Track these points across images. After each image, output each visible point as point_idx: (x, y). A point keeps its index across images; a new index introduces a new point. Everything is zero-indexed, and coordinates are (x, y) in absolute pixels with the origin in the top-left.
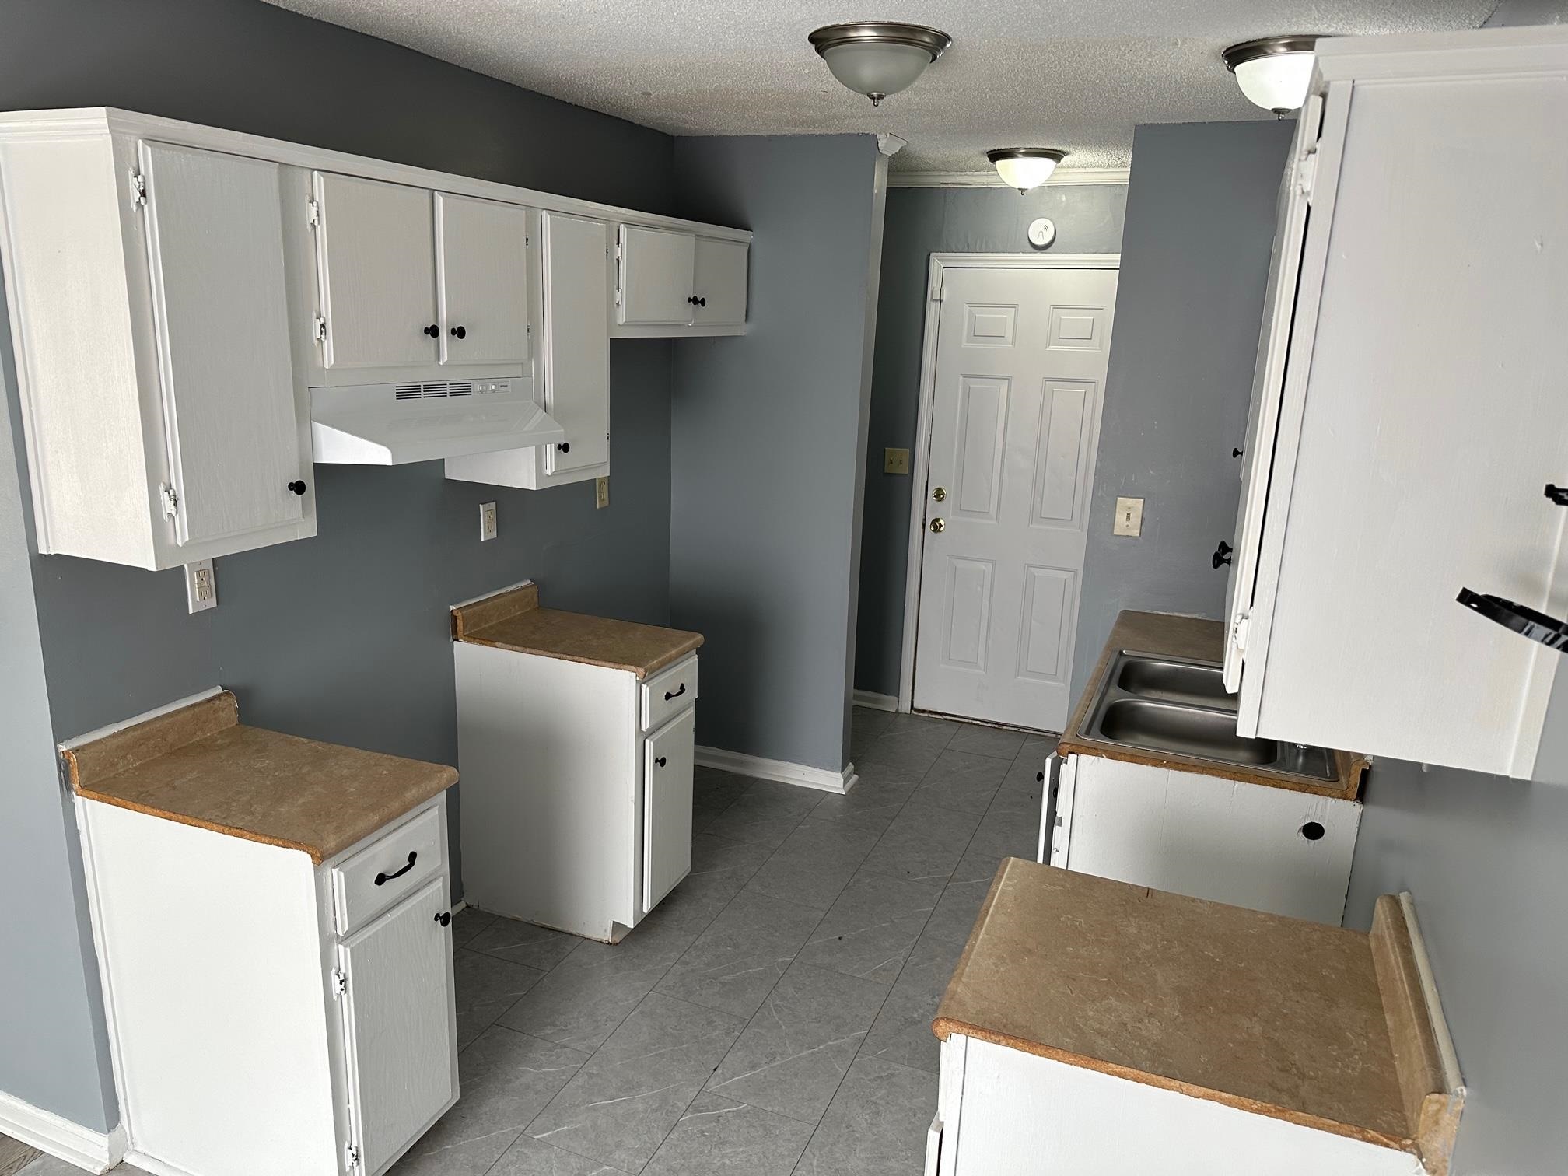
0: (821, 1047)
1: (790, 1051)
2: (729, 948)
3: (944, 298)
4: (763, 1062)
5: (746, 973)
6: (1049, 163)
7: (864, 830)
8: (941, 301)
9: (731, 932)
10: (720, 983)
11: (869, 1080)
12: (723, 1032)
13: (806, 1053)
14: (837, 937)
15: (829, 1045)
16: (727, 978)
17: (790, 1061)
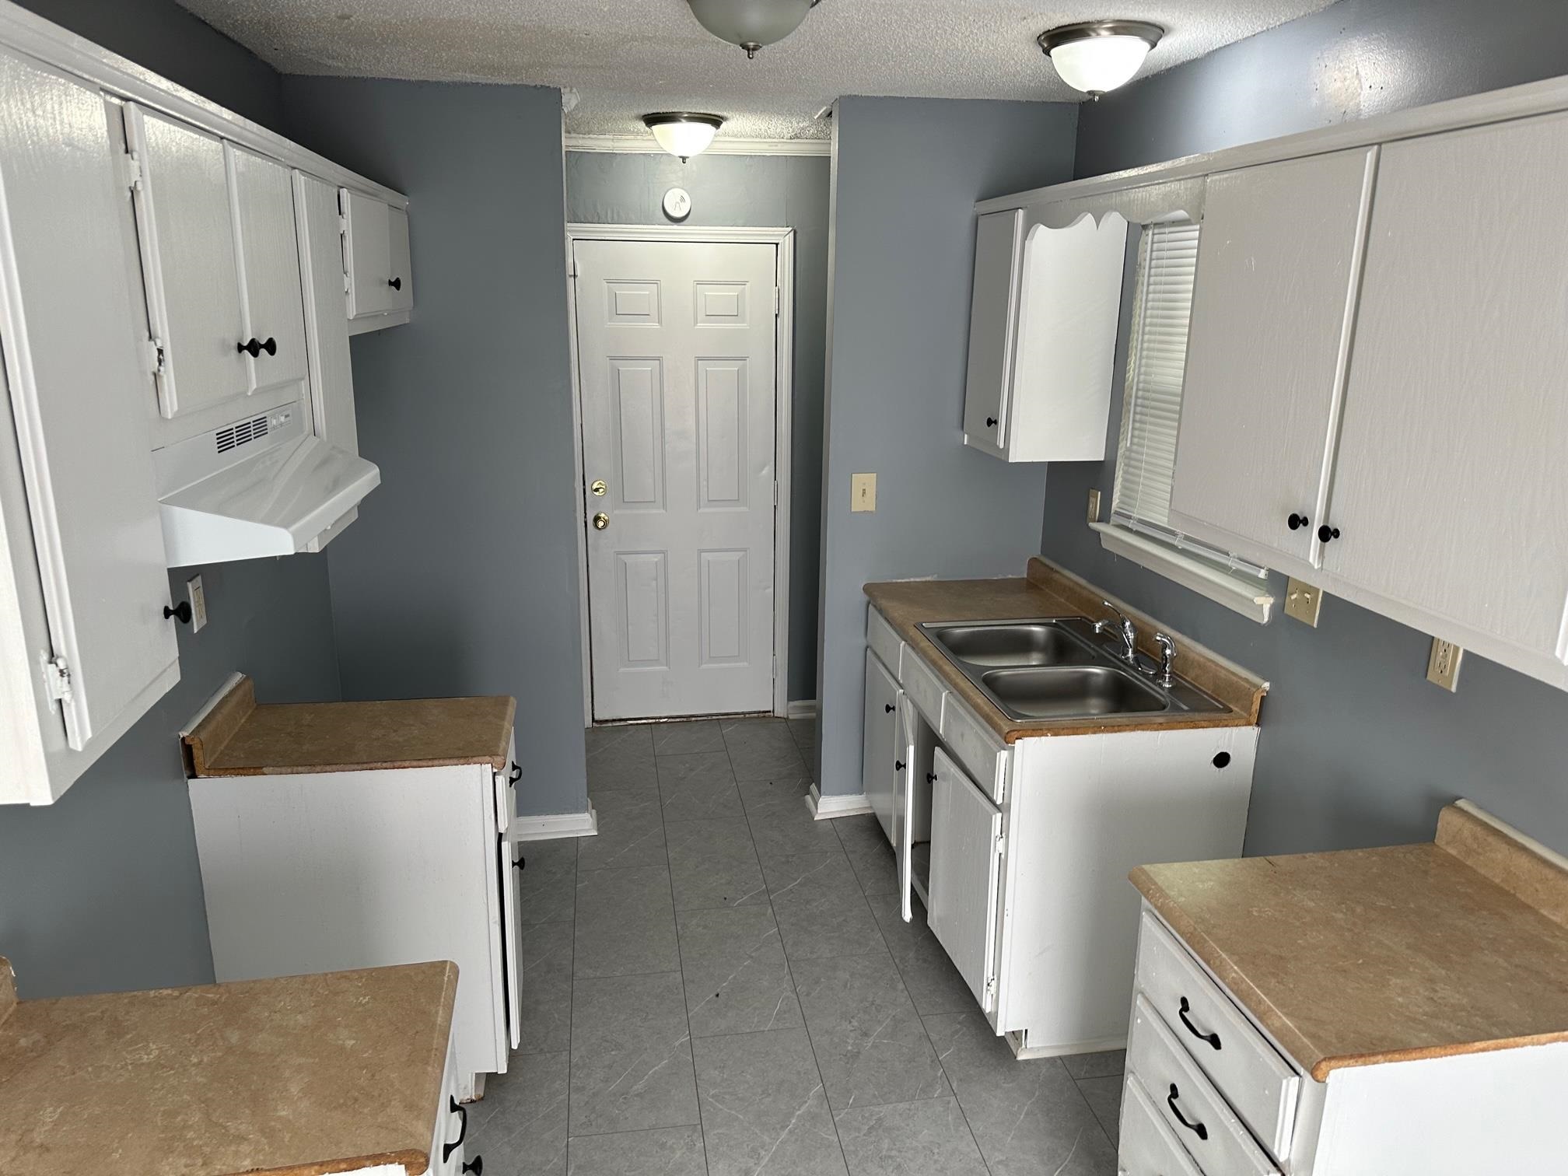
0: (793, 1121)
1: (766, 1139)
2: (613, 1053)
3: (578, 273)
4: (752, 1164)
5: (655, 1073)
6: (708, 128)
7: (647, 867)
8: (575, 276)
9: (600, 1033)
10: (637, 1095)
11: (864, 1135)
12: (684, 1150)
13: (784, 1135)
14: (712, 995)
15: (798, 1116)
16: (639, 1087)
17: (776, 1150)
